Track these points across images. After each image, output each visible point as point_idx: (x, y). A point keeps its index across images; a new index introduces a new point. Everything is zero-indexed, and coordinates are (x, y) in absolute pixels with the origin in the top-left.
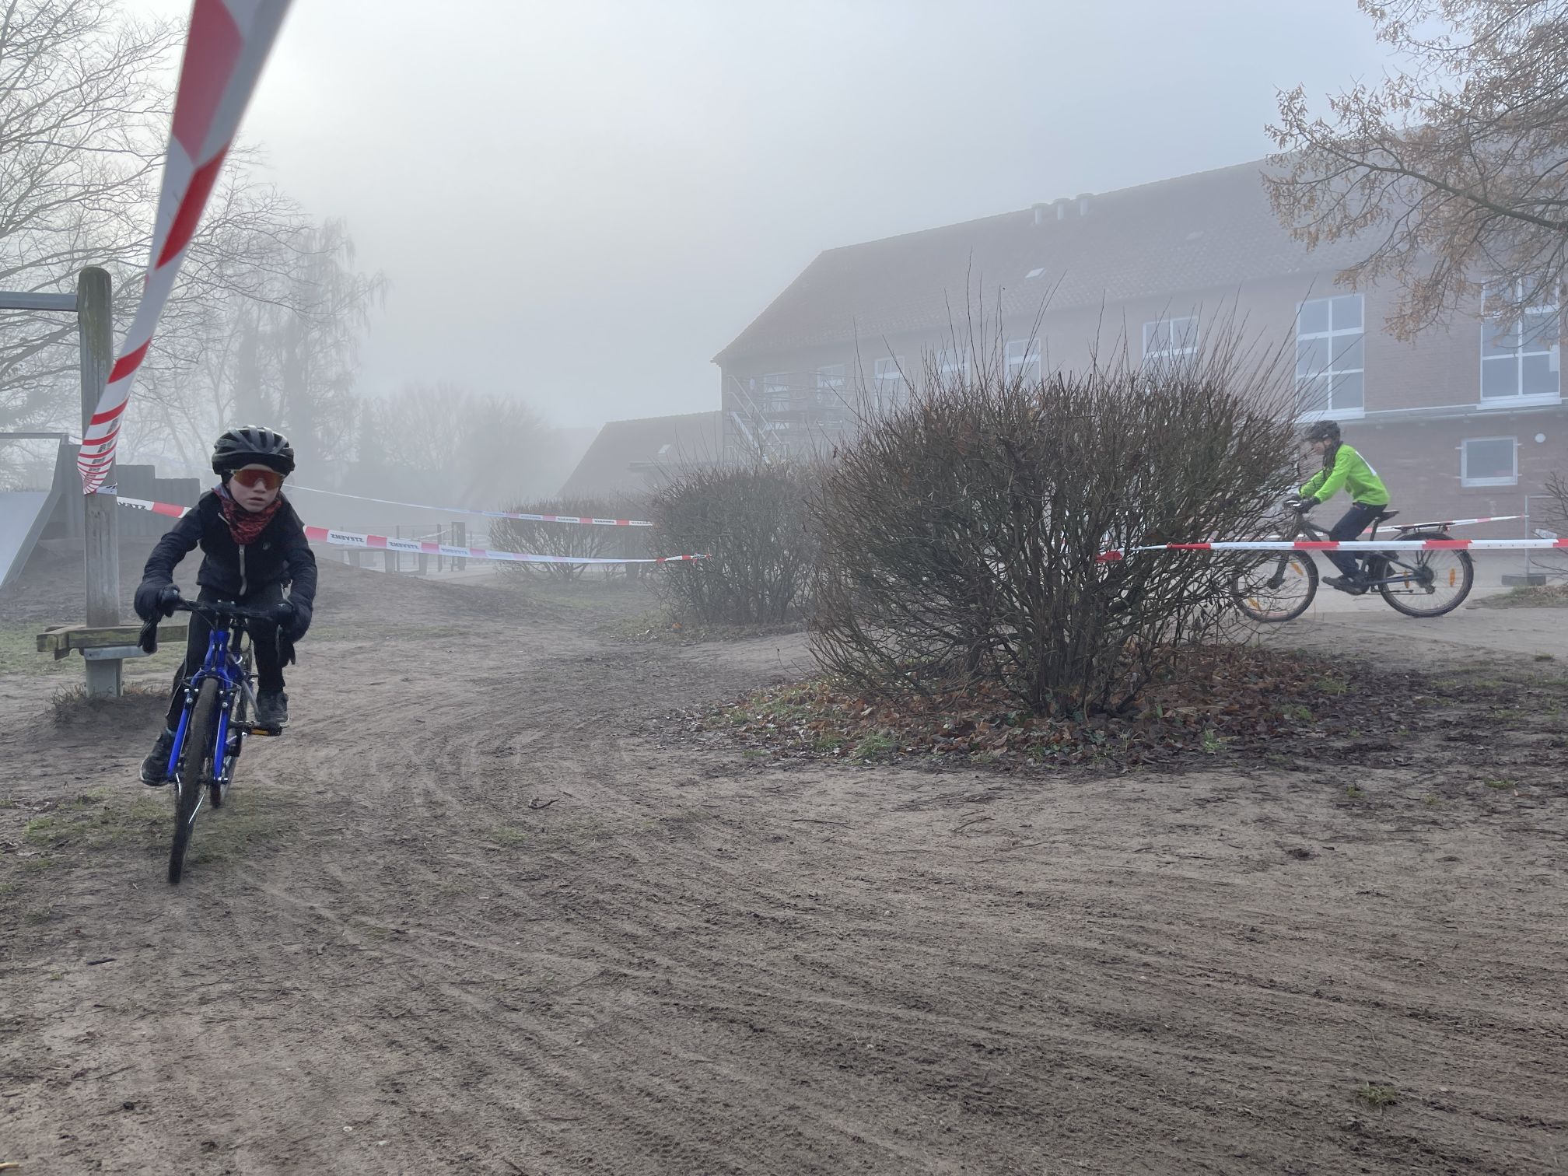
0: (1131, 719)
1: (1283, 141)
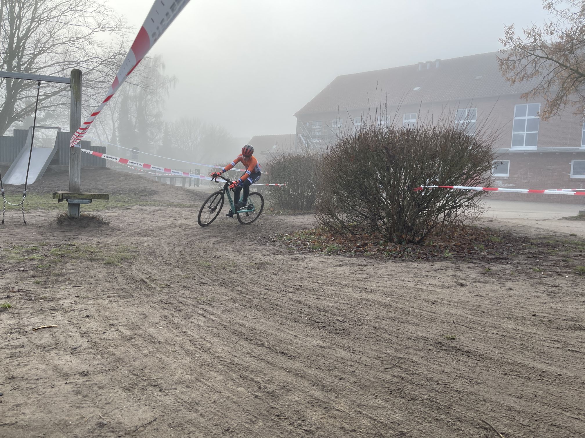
0: (422, 245)
1: (505, 44)
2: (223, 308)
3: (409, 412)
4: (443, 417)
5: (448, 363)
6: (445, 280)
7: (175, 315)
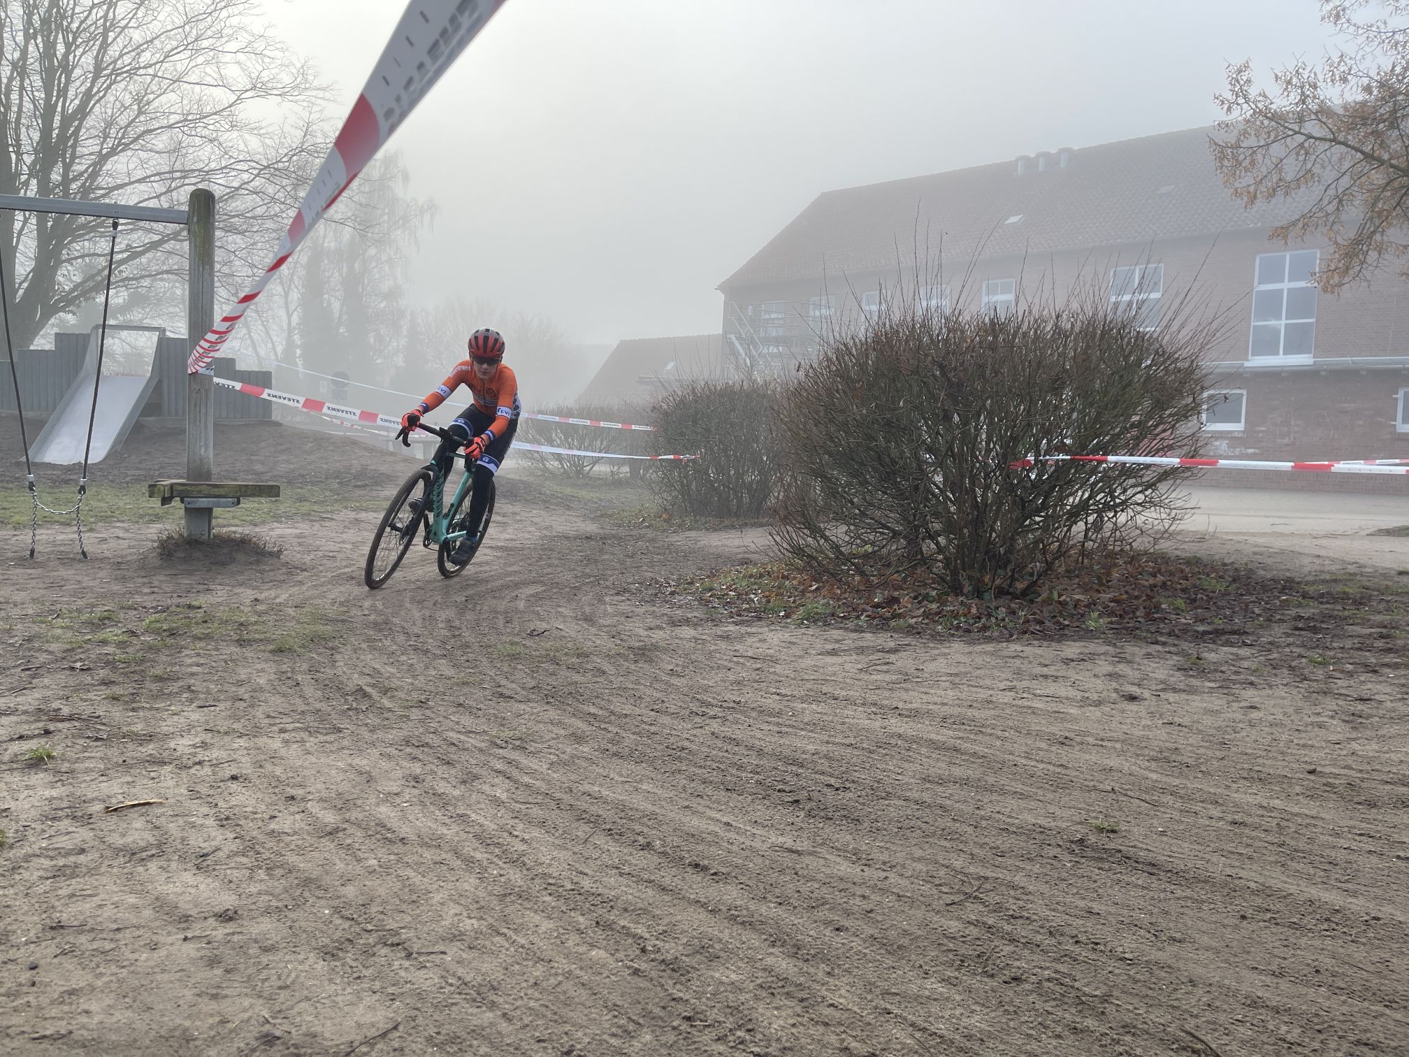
0: (1032, 601)
1: (1229, 109)
2: (552, 757)
3: (1006, 1010)
4: (1090, 1023)
5: (1100, 890)
6: (1091, 686)
7: (440, 773)
